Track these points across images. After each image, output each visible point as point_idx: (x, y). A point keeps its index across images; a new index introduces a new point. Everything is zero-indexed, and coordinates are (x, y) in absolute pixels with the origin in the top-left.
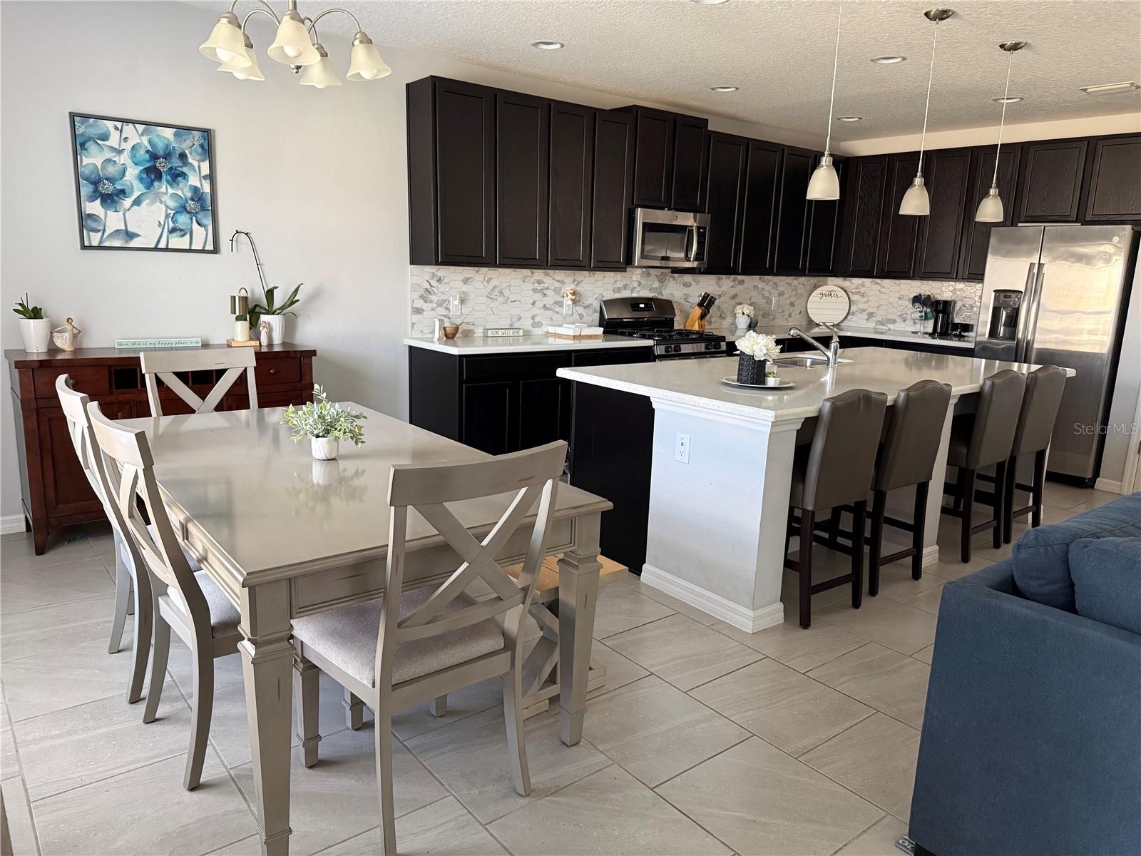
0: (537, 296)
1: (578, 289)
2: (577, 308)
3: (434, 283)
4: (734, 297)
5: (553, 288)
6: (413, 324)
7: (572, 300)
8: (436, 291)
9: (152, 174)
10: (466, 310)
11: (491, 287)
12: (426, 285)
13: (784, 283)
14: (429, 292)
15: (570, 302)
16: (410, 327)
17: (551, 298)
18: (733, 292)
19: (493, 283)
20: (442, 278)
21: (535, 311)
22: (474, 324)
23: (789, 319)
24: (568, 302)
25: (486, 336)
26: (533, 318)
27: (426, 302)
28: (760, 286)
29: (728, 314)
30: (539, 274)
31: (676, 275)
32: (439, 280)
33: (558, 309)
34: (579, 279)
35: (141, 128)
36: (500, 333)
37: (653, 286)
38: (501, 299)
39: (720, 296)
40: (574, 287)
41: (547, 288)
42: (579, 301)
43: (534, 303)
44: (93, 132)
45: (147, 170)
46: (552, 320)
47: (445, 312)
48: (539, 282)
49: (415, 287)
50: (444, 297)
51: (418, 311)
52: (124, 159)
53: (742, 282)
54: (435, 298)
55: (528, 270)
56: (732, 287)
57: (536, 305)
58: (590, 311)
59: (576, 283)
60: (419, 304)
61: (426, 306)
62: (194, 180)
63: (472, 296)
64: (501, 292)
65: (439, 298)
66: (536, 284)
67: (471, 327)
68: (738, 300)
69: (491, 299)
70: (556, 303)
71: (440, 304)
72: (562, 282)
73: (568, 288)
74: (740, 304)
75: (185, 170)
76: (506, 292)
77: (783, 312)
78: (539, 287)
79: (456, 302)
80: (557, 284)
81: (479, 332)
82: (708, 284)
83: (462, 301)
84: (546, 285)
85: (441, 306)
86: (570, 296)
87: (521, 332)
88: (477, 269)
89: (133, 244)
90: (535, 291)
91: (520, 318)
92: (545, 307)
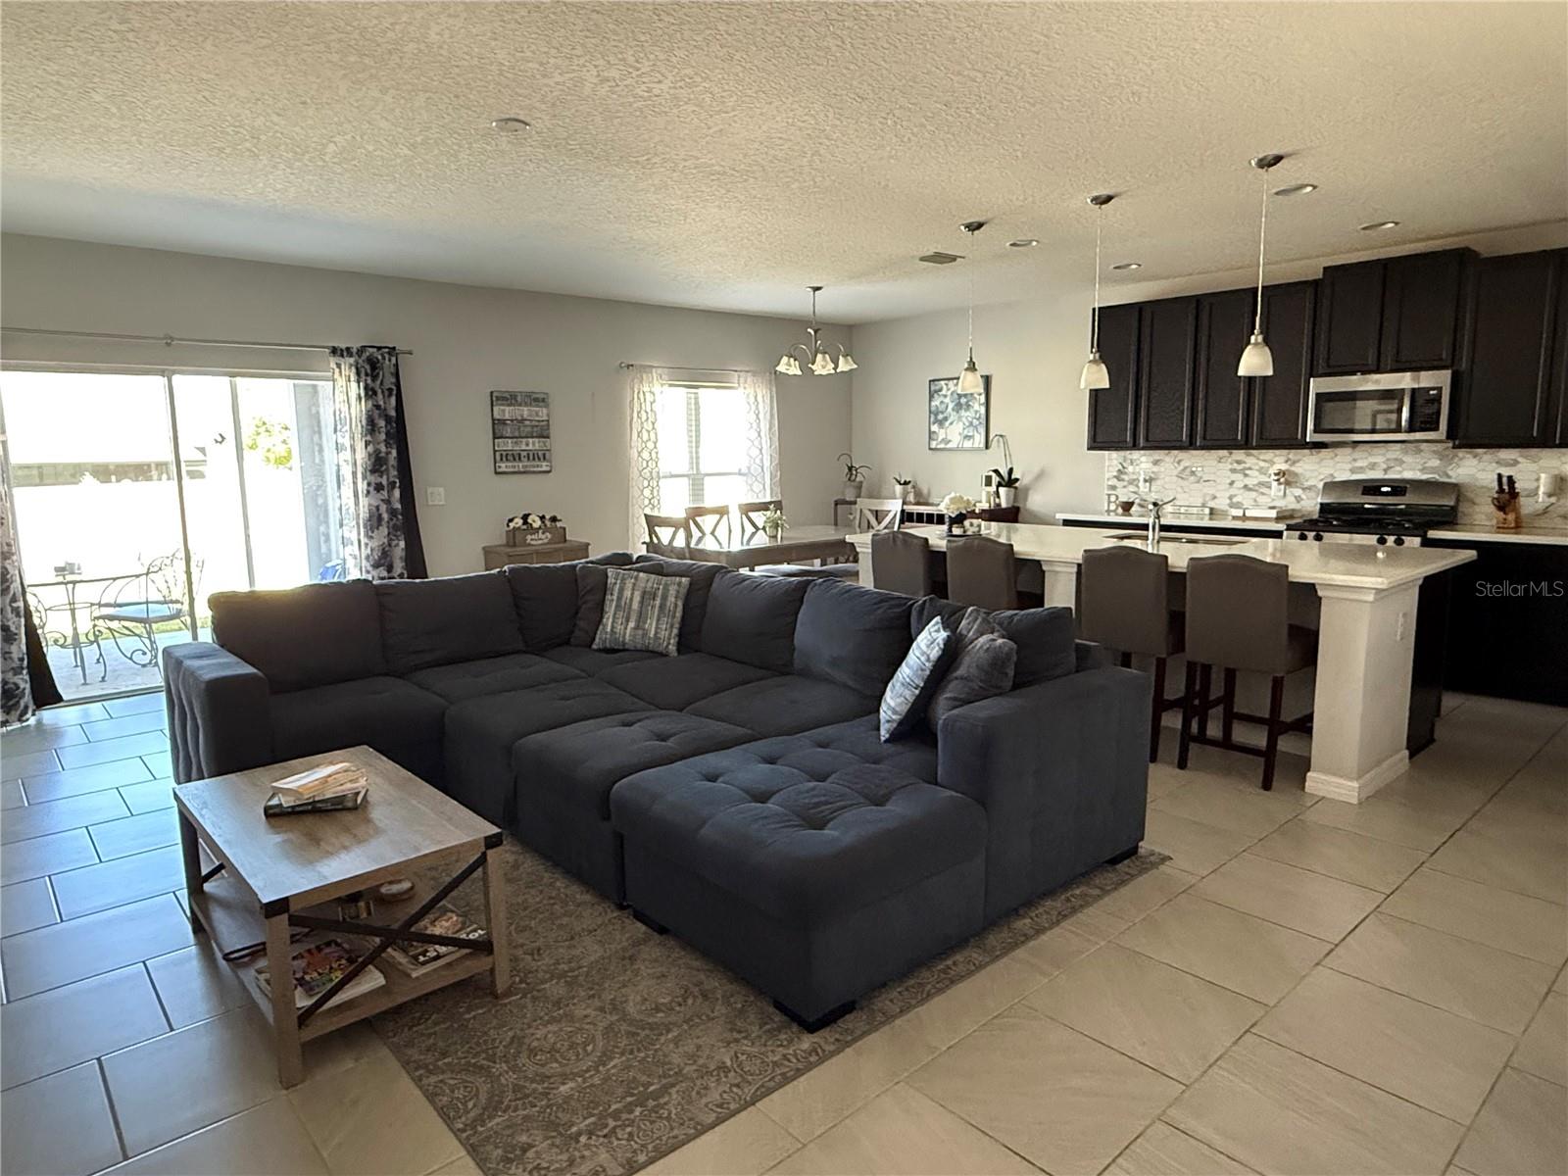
0: (1238, 477)
1: (1290, 469)
2: (1292, 489)
3: (1126, 464)
5: (1257, 468)
8: (1128, 472)
9: (959, 407)
10: (1155, 487)
11: (1181, 468)
12: (1120, 467)
14: (1122, 472)
19: (1184, 464)
20: (1133, 460)
21: (1233, 491)
26: (1231, 498)
27: (1119, 480)
32: (1131, 463)
33: (1265, 490)
34: (1297, 458)
35: (955, 381)
40: (1284, 467)
42: (1296, 482)
43: (1232, 483)
44: (937, 388)
45: (956, 405)
46: (1256, 501)
47: (1136, 489)
48: (1239, 462)
49: (1110, 468)
50: (1135, 477)
51: (1112, 488)
52: (947, 401)
54: (1126, 477)
55: (1225, 451)
57: (1235, 485)
58: (1313, 494)
59: (1289, 462)
60: (1112, 482)
61: (1119, 484)
62: (976, 407)
63: (1162, 476)
64: (1193, 472)
65: (1131, 478)
66: (1235, 465)
69: (1182, 478)
70: (1260, 483)
71: (1131, 482)
72: (1272, 462)
73: (1278, 468)
75: (972, 402)
78: (1239, 467)
80: (1262, 464)
83: (1151, 480)
84: (1247, 466)
85: (1132, 484)
87: (1208, 511)
88: (1167, 451)
89: (949, 446)
90: (1233, 471)
91: (1215, 498)
92: (1246, 487)
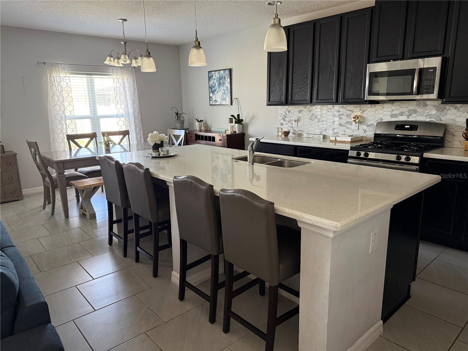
0: (337, 119)
2: (362, 126)
3: (287, 113)
5: (346, 114)
8: (288, 116)
9: (220, 84)
10: (300, 124)
11: (311, 114)
12: (285, 114)
14: (285, 117)
17: (345, 120)
19: (312, 112)
20: (290, 111)
21: (334, 126)
22: (303, 131)
27: (284, 121)
30: (337, 107)
32: (289, 112)
33: (349, 126)
34: (365, 109)
35: (218, 72)
36: (311, 136)
38: (316, 120)
40: (358, 114)
41: (342, 115)
42: (364, 122)
44: (211, 75)
46: (345, 132)
47: (291, 125)
48: (337, 111)
52: (215, 81)
54: (287, 119)
57: (335, 123)
58: (371, 129)
59: (361, 111)
62: (227, 84)
63: (302, 118)
64: (316, 117)
65: (289, 119)
67: (302, 132)
69: (311, 120)
70: (348, 123)
72: (352, 111)
73: (355, 114)
75: (225, 82)
76: (319, 117)
80: (348, 112)
81: (305, 135)
83: (298, 121)
84: (341, 113)
85: (290, 123)
89: (217, 103)
90: (335, 116)
91: (327, 129)
92: (340, 124)
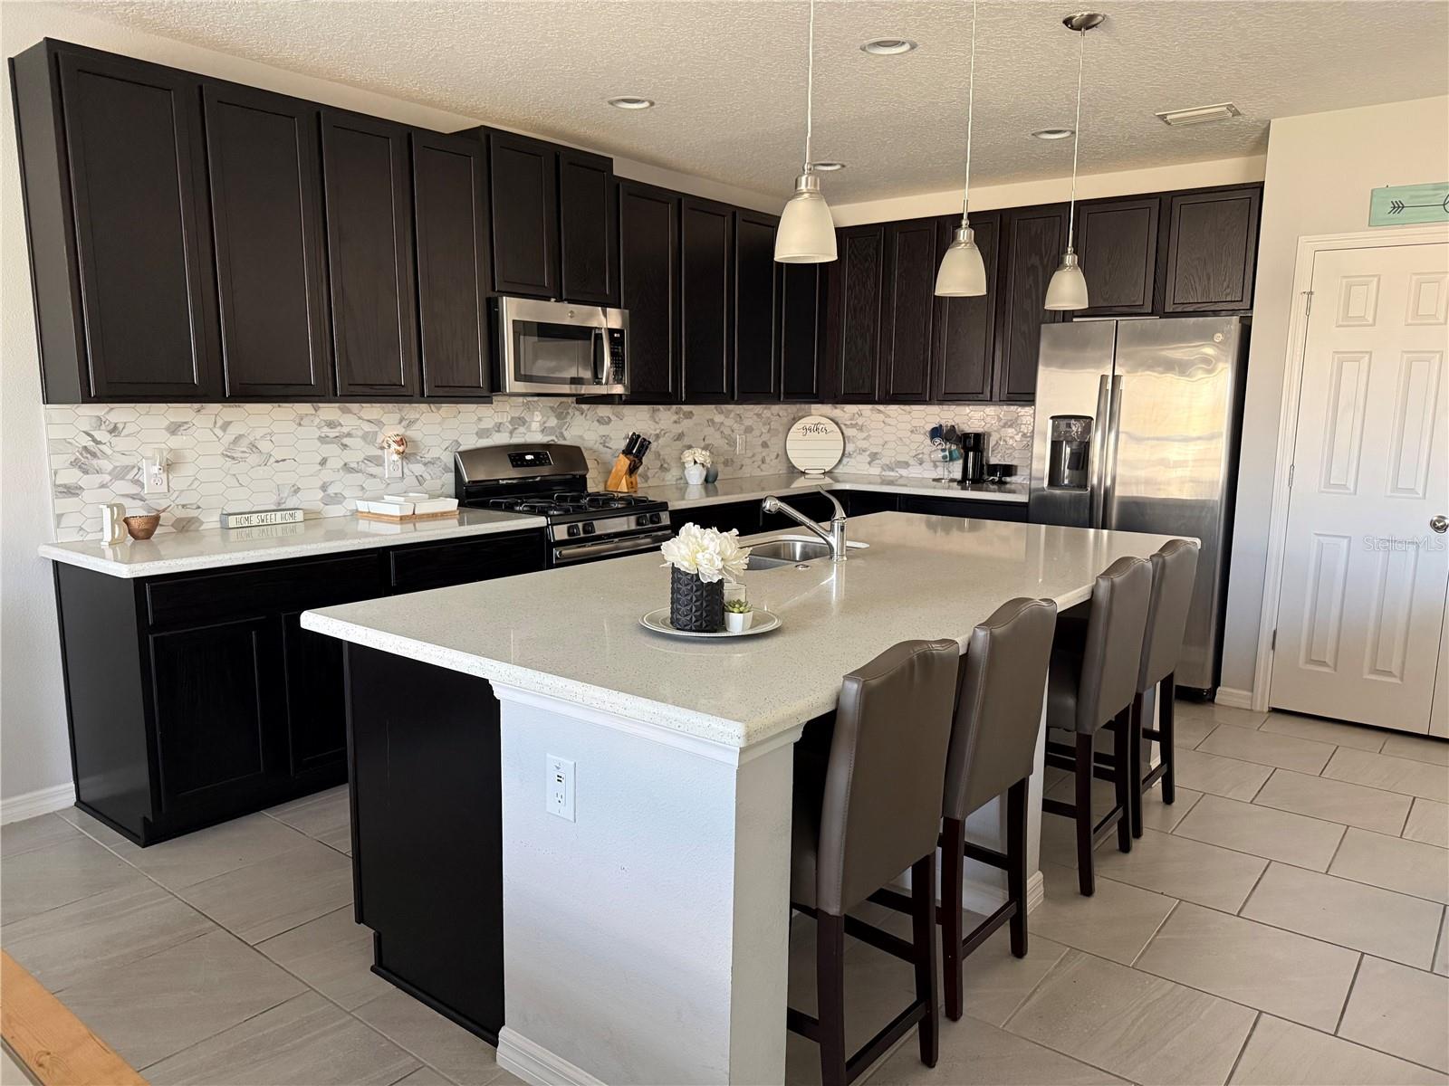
0: (332, 450)
1: (410, 433)
2: (411, 466)
3: (101, 435)
4: (680, 437)
5: (360, 433)
6: (59, 517)
7: (398, 453)
8: (109, 452)
10: (178, 481)
11: (230, 438)
12: (85, 442)
13: (750, 414)
14: (94, 455)
15: (396, 457)
16: (52, 522)
17: (358, 450)
18: (678, 429)
19: (234, 431)
20: (120, 426)
21: (326, 475)
22: (199, 507)
23: (763, 466)
24: (391, 456)
25: (225, 528)
26: (324, 488)
27: (86, 472)
28: (718, 418)
29: (673, 464)
30: (329, 411)
31: (585, 407)
32: (114, 430)
33: (373, 469)
34: (411, 416)
36: (255, 519)
37: (546, 425)
38: (253, 459)
39: (658, 436)
40: (400, 430)
41: (349, 435)
42: (415, 454)
43: (323, 462)
46: (363, 488)
47: (134, 490)
48: (331, 425)
49: (57, 446)
50: (126, 461)
51: (70, 491)
53: (689, 415)
54: (105, 465)
55: (309, 405)
56: (675, 422)
57: (329, 464)
58: (437, 470)
59: (404, 423)
60: (71, 476)
61: (84, 481)
63: (191, 456)
64: (253, 446)
65: (117, 464)
66: (326, 429)
67: (193, 513)
68: (686, 441)
69: (233, 458)
70: (368, 459)
71: (120, 473)
72: (379, 423)
73: (391, 431)
74: (690, 447)
76: (264, 446)
77: (753, 456)
78: (332, 433)
79: (155, 469)
80: (367, 427)
81: (211, 521)
82: (639, 419)
83: (169, 467)
84: (345, 430)
85: (123, 479)
86: (394, 446)
87: (299, 516)
88: (196, 406)
90: (323, 440)
91: (297, 490)
92: (346, 467)
